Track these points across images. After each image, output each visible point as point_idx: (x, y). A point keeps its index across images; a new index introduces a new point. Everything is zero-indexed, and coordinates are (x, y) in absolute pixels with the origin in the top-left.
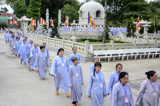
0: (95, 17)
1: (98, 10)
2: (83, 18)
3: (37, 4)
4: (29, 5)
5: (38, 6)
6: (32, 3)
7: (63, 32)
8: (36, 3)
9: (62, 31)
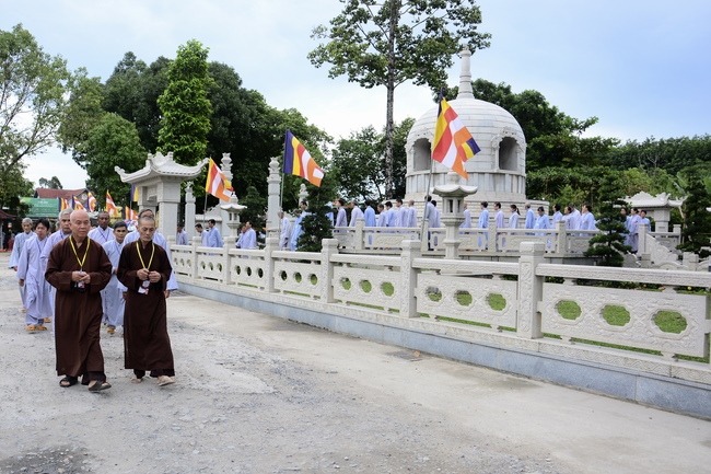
0: (496, 169)
1: (507, 135)
2: (435, 174)
3: (194, 127)
4: (161, 131)
5: (196, 135)
6: (173, 123)
7: (366, 240)
8: (189, 120)
9: (358, 234)
